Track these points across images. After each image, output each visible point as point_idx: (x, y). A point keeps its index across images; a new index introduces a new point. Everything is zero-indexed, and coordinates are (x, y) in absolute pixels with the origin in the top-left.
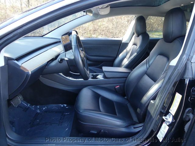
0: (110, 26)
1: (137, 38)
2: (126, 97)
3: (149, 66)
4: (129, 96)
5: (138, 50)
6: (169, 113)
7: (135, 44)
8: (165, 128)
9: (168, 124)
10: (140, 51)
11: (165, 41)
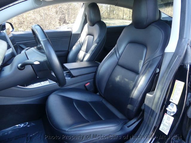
0: (38, 18)
1: (92, 27)
2: (98, 94)
3: (120, 56)
4: (103, 91)
5: (98, 40)
6: (171, 103)
7: (89, 34)
8: (168, 119)
9: (172, 114)
10: (99, 41)
11: (135, 28)
